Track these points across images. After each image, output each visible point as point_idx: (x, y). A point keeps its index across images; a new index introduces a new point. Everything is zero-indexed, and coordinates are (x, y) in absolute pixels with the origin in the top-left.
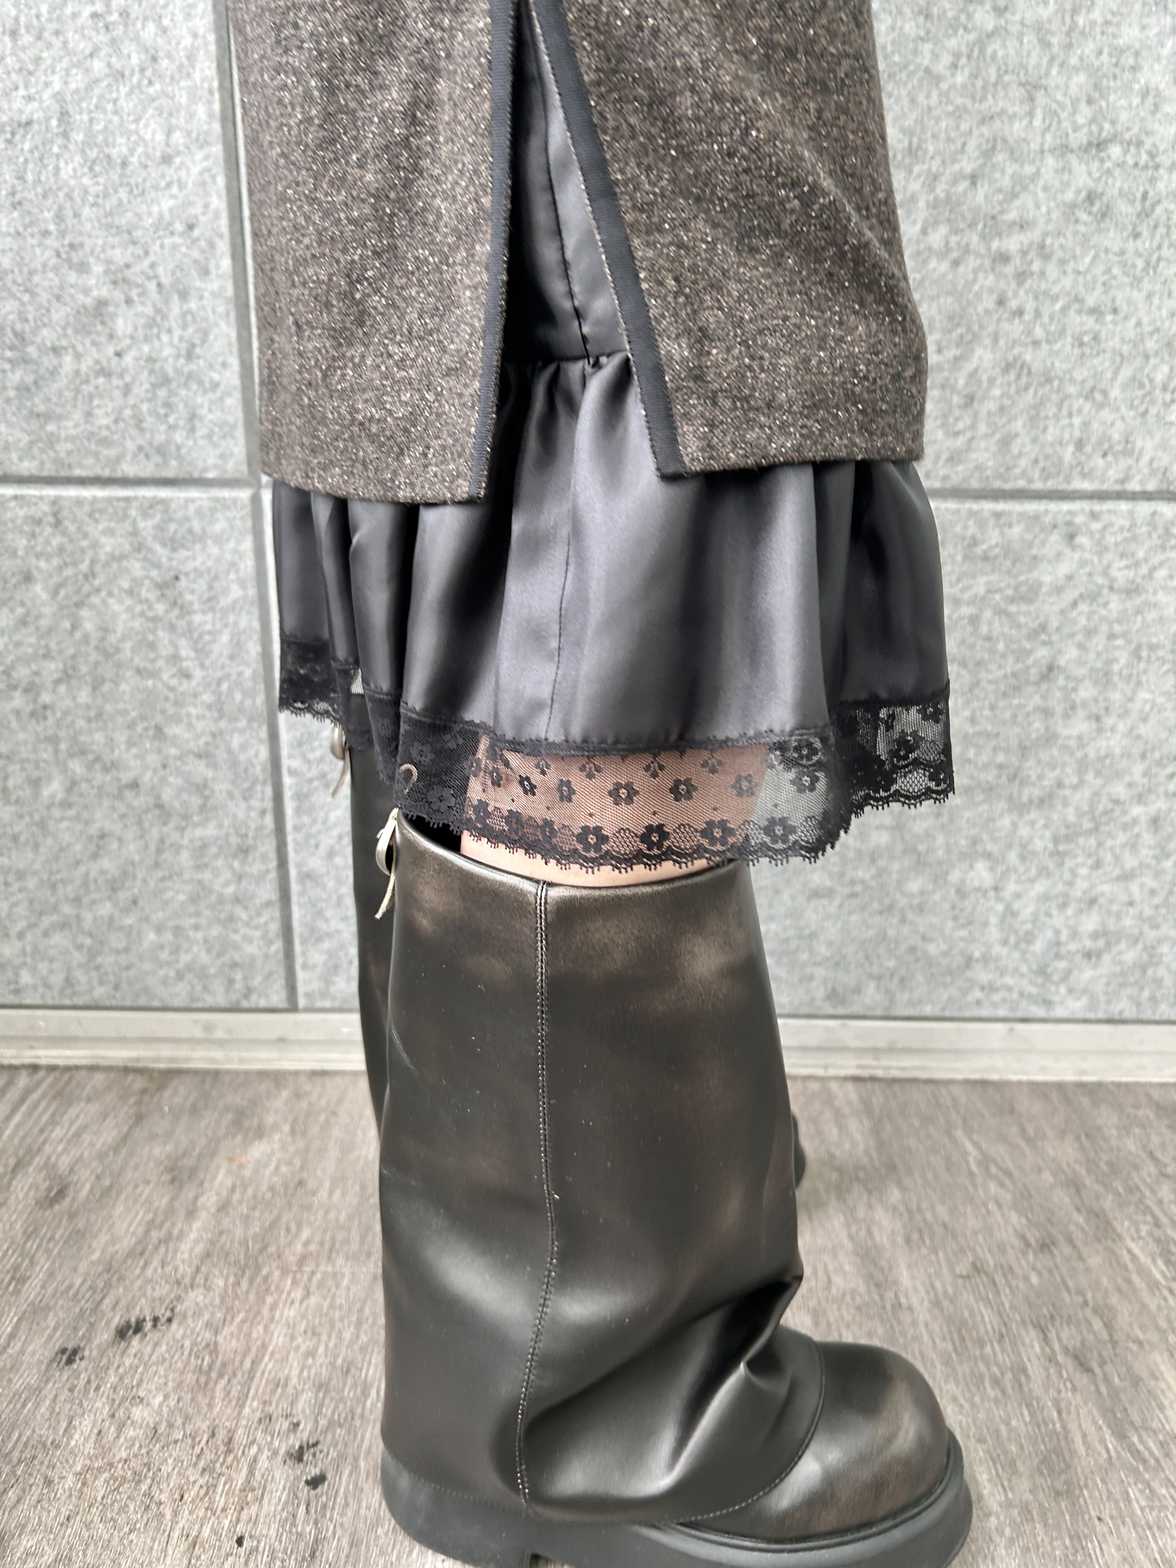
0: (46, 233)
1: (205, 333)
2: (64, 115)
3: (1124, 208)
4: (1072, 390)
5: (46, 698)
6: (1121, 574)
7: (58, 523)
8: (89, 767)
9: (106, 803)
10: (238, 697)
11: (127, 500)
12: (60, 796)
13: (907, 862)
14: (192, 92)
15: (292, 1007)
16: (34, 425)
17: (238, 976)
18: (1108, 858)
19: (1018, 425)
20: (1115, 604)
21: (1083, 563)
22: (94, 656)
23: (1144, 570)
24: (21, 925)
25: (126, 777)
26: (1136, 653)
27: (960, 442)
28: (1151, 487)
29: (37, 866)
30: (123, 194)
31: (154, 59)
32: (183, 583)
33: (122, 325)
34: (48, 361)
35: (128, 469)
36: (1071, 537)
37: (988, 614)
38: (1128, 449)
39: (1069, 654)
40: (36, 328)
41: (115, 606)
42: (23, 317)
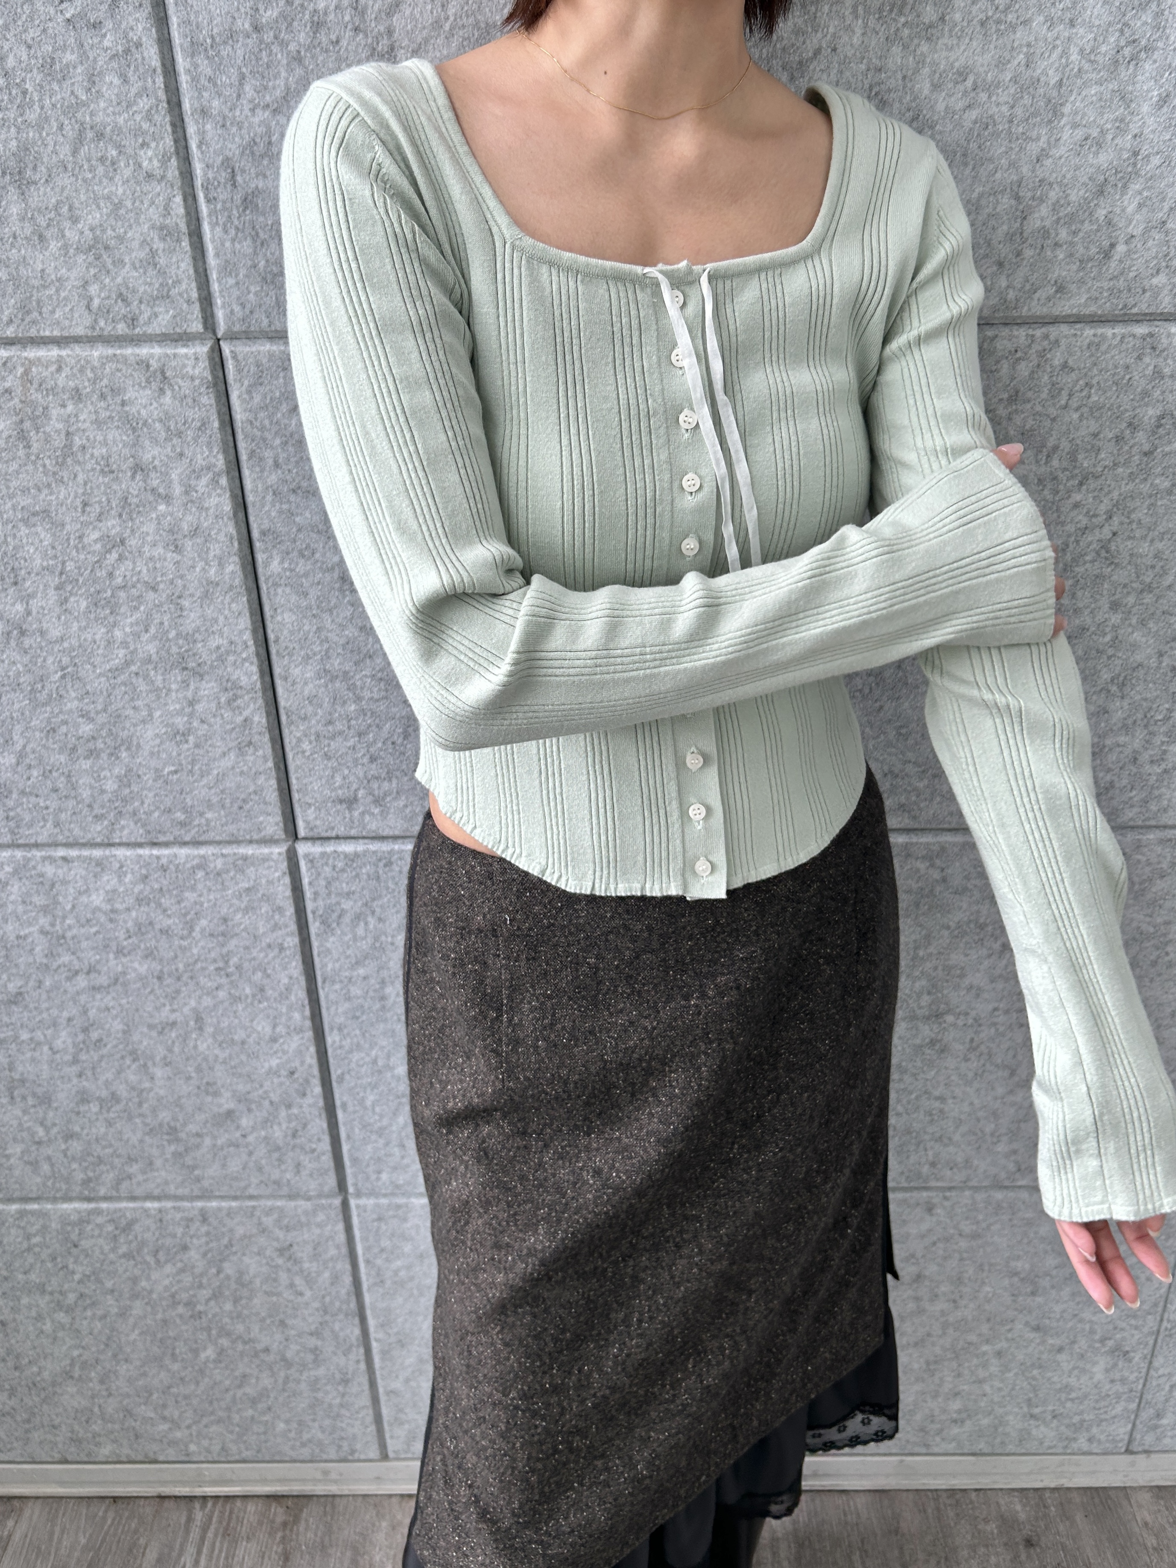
0: (189, 1078)
1: (305, 1126)
2: (199, 1019)
3: (958, 1047)
4: (927, 1137)
5: (200, 1308)
6: (967, 1227)
7: (205, 1220)
8: (234, 1342)
9: (246, 1360)
10: (337, 1304)
11: (254, 1207)
12: (213, 1357)
14: (290, 1008)
15: (385, 1457)
16: (186, 1171)
17: (345, 1444)
18: (966, 1372)
20: (963, 1244)
21: (939, 1223)
22: (234, 1286)
23: (984, 1225)
24: (190, 1421)
25: (259, 1347)
26: (981, 1268)
29: (198, 1393)
30: (243, 1057)
31: (262, 990)
32: (295, 1247)
33: (245, 1122)
34: (194, 1141)
35: (253, 1192)
36: (930, 1209)
38: (968, 1166)
39: (932, 1269)
40: (185, 1124)
41: (246, 1260)
42: (175, 1119)
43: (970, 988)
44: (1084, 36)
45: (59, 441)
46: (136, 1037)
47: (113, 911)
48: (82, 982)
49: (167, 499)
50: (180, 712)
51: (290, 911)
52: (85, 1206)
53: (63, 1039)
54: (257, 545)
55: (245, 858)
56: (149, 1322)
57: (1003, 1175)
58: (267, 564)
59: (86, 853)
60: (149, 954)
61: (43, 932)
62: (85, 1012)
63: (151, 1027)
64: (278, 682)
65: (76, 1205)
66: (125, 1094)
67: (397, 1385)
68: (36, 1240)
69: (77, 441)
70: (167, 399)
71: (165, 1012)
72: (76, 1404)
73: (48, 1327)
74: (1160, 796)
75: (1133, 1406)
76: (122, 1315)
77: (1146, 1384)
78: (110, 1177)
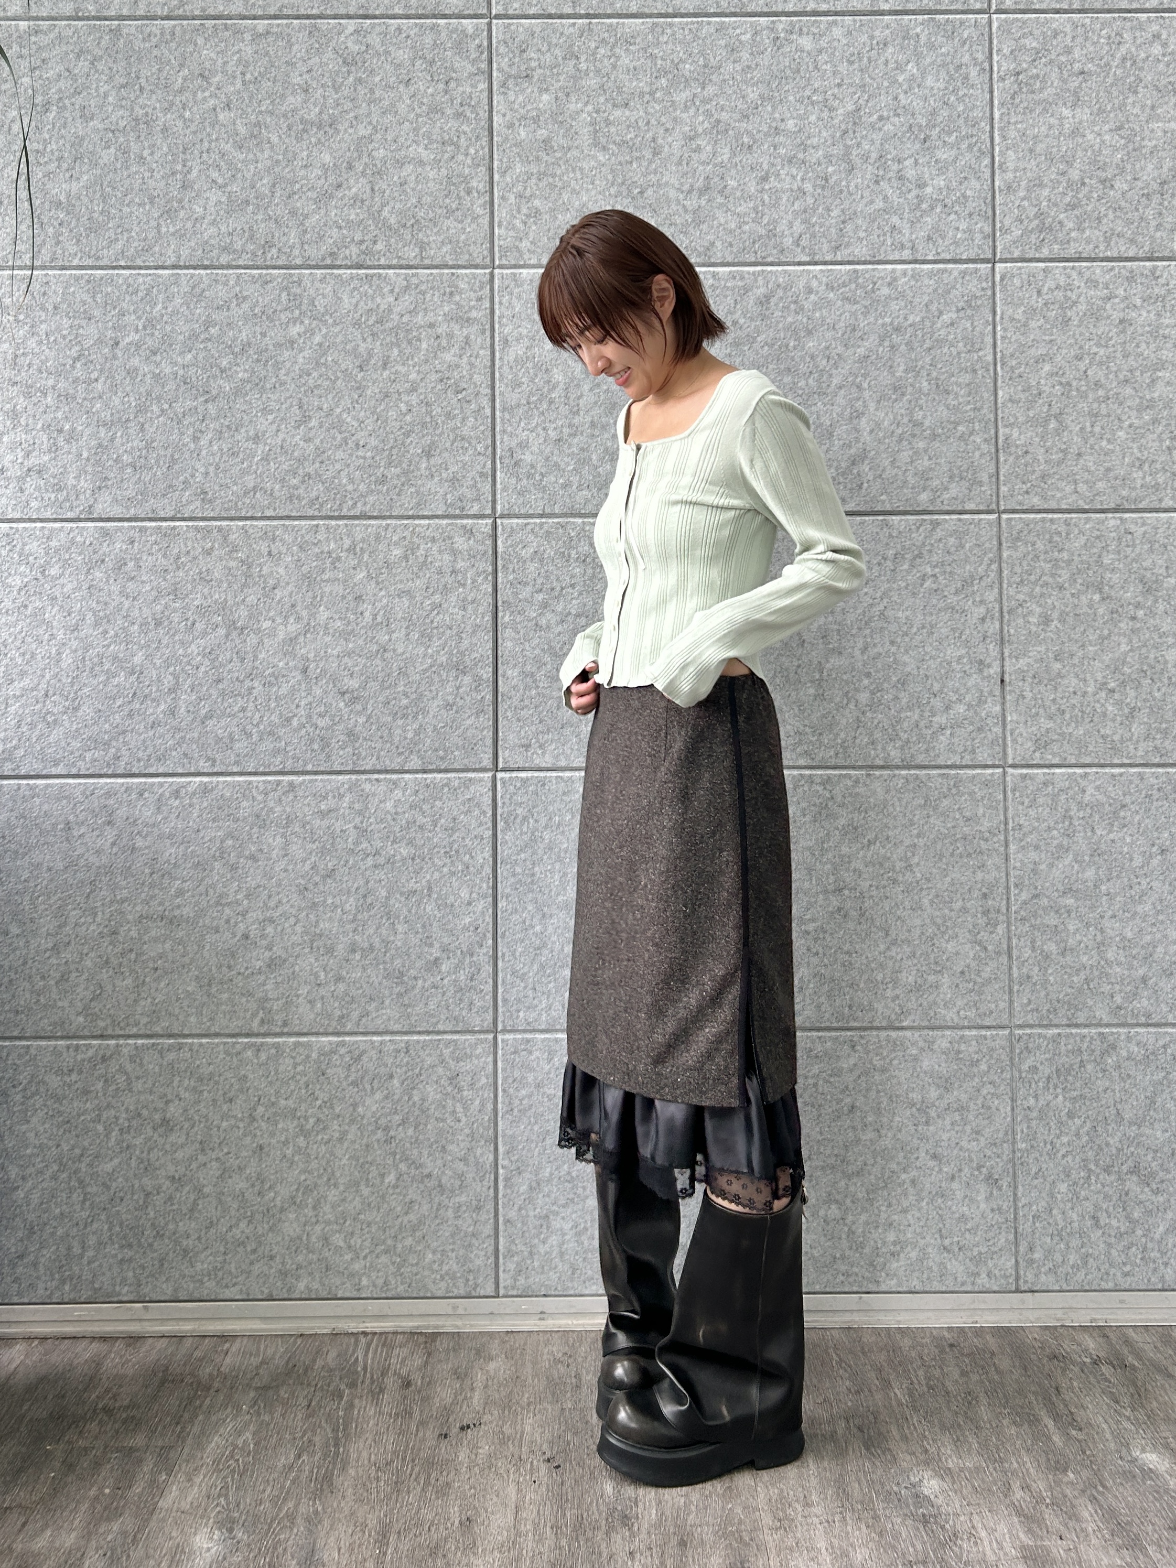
0: (417, 933)
1: (480, 971)
2: (430, 889)
3: (853, 913)
4: (844, 984)
5: (392, 1133)
7: (407, 1051)
8: (409, 1168)
9: (415, 1185)
10: (481, 1130)
11: (439, 1041)
12: (393, 1182)
14: (481, 880)
15: (497, 1295)
16: (403, 1009)
17: (471, 1277)
19: (823, 999)
21: (860, 1058)
22: (417, 1112)
23: (888, 1061)
24: (366, 1251)
25: (426, 1172)
26: (891, 1099)
28: (884, 1024)
29: (378, 1219)
30: (450, 917)
31: (468, 867)
32: (461, 1077)
33: (444, 968)
34: (412, 983)
35: (440, 1027)
36: (853, 1047)
37: (821, 1082)
38: (872, 1009)
39: (860, 1100)
40: (408, 971)
41: (429, 1089)
42: (403, 966)
43: (855, 871)
44: (837, 409)
45: (421, 560)
46: (392, 902)
47: (396, 813)
48: (370, 861)
49: (464, 585)
50: (451, 694)
51: (490, 813)
52: (335, 1039)
53: (351, 904)
54: (500, 608)
55: (470, 780)
56: (357, 1146)
57: (893, 1017)
58: (503, 617)
59: (388, 776)
60: (410, 843)
61: (355, 827)
62: (367, 882)
63: (402, 894)
64: (500, 678)
65: (331, 1038)
66: (377, 945)
67: (512, 1214)
68: (301, 1068)
69: (429, 559)
70: (471, 542)
71: (412, 884)
72: (292, 1233)
73: (289, 1152)
74: (934, 748)
75: (1011, 1237)
76: (340, 1140)
77: (1016, 1214)
78: (355, 1015)
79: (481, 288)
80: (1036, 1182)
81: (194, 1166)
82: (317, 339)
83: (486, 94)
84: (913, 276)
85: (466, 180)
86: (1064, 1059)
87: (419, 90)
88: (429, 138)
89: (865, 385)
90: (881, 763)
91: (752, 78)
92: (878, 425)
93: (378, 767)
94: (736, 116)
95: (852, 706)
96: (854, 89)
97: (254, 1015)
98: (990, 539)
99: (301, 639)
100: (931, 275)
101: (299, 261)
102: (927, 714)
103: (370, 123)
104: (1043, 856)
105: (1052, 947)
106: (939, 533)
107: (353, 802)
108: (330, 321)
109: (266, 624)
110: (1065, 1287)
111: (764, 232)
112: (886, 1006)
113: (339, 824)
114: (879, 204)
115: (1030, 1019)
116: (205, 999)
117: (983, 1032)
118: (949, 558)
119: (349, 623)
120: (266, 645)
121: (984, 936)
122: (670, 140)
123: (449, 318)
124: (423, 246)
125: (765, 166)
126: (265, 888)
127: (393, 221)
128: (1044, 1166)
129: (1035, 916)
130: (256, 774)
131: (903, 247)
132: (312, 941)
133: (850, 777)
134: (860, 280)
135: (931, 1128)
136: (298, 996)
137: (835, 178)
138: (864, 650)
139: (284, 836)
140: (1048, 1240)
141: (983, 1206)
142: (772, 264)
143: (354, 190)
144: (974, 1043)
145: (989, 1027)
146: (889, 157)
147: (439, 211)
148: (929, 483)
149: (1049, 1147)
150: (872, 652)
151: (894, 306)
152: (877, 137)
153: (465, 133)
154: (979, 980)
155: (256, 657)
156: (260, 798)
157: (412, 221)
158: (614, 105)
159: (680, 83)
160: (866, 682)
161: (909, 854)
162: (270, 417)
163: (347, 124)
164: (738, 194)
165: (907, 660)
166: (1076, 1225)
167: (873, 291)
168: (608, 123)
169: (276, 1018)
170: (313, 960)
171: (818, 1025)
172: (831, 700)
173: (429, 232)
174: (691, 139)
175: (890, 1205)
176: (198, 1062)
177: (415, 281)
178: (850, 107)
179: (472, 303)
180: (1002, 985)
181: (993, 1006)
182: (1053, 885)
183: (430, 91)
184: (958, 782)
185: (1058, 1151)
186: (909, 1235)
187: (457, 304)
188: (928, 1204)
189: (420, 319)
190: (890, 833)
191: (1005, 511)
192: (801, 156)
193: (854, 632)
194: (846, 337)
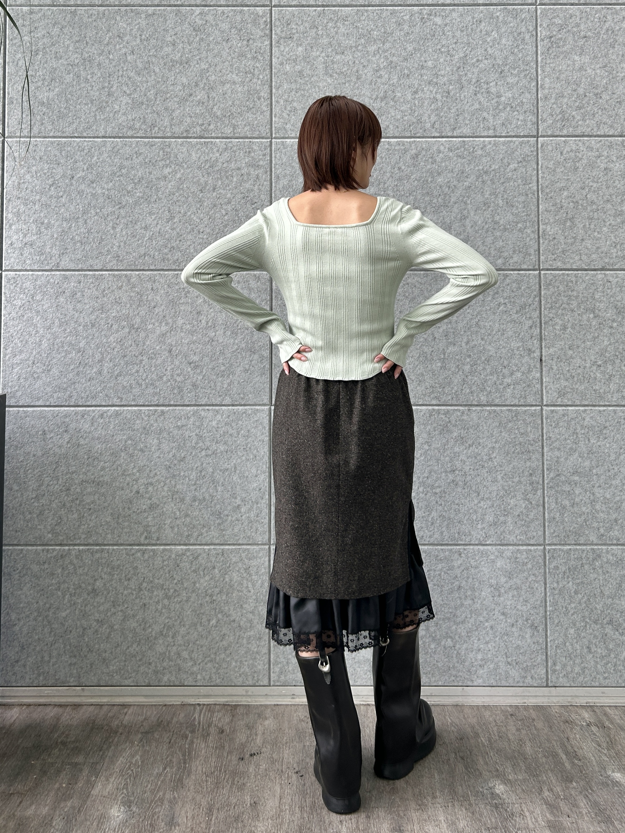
1: (261, 511)
2: (235, 468)
3: (461, 483)
4: (455, 521)
5: (214, 598)
6: (473, 563)
7: (223, 554)
8: (223, 616)
9: (226, 626)
10: (262, 597)
11: (240, 549)
12: (215, 624)
13: (431, 639)
15: (269, 684)
16: (220, 532)
17: (256, 675)
18: (481, 637)
19: (444, 529)
20: (473, 571)
21: (464, 561)
22: (227, 587)
23: (478, 562)
24: (200, 661)
25: (232, 619)
26: (480, 583)
27: (431, 533)
28: (477, 543)
29: (206, 644)
30: (246, 483)
31: (255, 457)
32: (251, 568)
33: (243, 510)
34: (225, 518)
35: (240, 542)
36: (460, 554)
37: (443, 573)
38: (470, 534)
39: (464, 583)
40: (224, 511)
41: (234, 574)
42: (221, 509)
44: (453, 215)
46: (215, 475)
47: (218, 427)
48: (203, 453)
52: (185, 547)
53: (193, 475)
55: (257, 410)
56: (196, 605)
57: (482, 539)
59: (214, 408)
60: (225, 443)
61: (196, 435)
62: (202, 464)
63: (220, 470)
64: (273, 356)
65: (182, 547)
66: (207, 498)
68: (166, 563)
70: (259, 283)
71: (226, 465)
72: (161, 651)
73: (160, 607)
74: (504, 395)
75: (544, 657)
76: (187, 601)
77: (547, 645)
78: (196, 534)
79: (265, 149)
80: (557, 628)
81: (109, 614)
82: (178, 176)
83: (268, 47)
84: (494, 144)
85: (258, 92)
86: (573, 562)
87: (233, 44)
88: (238, 70)
89: (469, 202)
90: (476, 403)
91: (410, 39)
92: (475, 223)
93: (209, 403)
94: (401, 59)
95: (461, 373)
96: (463, 45)
97: (142, 534)
98: (535, 284)
99: (168, 334)
100: (504, 143)
101: (169, 134)
102: (501, 377)
103: (207, 62)
104: (562, 453)
105: (567, 503)
106: (508, 281)
107: (195, 421)
108: (185, 166)
109: (150, 326)
110: (573, 684)
111: (415, 120)
112: (478, 533)
113: (187, 433)
114: (477, 106)
115: (555, 541)
116: (116, 525)
117: (530, 548)
118: (513, 294)
119: (194, 326)
120: (150, 338)
121: (530, 496)
122: (366, 71)
123: (248, 165)
124: (234, 127)
125: (416, 86)
126: (148, 467)
127: (219, 113)
128: (562, 620)
129: (558, 486)
130: (144, 406)
131: (489, 129)
132: (173, 495)
133: (459, 410)
134: (466, 146)
135: (502, 599)
136: (165, 524)
137: (453, 92)
138: (467, 343)
139: (158, 439)
140: (564, 659)
141: (529, 641)
142: (419, 137)
143: (199, 97)
144: (525, 553)
145: (533, 545)
146: (482, 81)
147: (243, 109)
148: (502, 254)
149: (564, 609)
150: (472, 344)
151: (484, 160)
152: (476, 70)
153: (257, 67)
154: (528, 520)
155: (144, 344)
156: (146, 419)
157: (229, 114)
158: (336, 53)
159: (371, 42)
160: (468, 360)
161: (491, 452)
162: (153, 217)
163: (195, 62)
164: (402, 100)
165: (491, 349)
166: (578, 651)
167: (473, 152)
168: (333, 62)
169: (153, 536)
170: (173, 505)
171: (441, 542)
172: (449, 370)
173: (238, 120)
174: (377, 71)
175: (479, 640)
176: (112, 559)
177: (230, 145)
178: (462, 55)
179: (261, 157)
180: (540, 522)
181: (535, 534)
182: (568, 469)
183: (239, 45)
184: (517, 413)
185: (569, 612)
186: (489, 656)
187: (253, 157)
188: (499, 639)
189: (233, 165)
190: (481, 441)
191: (543, 270)
192: (435, 80)
193: (462, 333)
194: (458, 176)
